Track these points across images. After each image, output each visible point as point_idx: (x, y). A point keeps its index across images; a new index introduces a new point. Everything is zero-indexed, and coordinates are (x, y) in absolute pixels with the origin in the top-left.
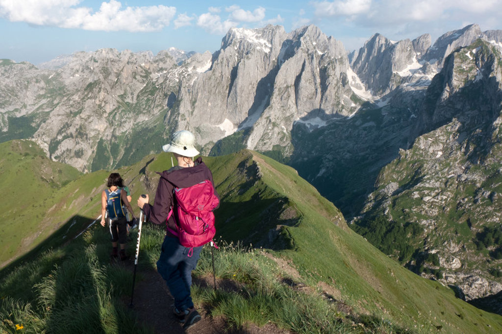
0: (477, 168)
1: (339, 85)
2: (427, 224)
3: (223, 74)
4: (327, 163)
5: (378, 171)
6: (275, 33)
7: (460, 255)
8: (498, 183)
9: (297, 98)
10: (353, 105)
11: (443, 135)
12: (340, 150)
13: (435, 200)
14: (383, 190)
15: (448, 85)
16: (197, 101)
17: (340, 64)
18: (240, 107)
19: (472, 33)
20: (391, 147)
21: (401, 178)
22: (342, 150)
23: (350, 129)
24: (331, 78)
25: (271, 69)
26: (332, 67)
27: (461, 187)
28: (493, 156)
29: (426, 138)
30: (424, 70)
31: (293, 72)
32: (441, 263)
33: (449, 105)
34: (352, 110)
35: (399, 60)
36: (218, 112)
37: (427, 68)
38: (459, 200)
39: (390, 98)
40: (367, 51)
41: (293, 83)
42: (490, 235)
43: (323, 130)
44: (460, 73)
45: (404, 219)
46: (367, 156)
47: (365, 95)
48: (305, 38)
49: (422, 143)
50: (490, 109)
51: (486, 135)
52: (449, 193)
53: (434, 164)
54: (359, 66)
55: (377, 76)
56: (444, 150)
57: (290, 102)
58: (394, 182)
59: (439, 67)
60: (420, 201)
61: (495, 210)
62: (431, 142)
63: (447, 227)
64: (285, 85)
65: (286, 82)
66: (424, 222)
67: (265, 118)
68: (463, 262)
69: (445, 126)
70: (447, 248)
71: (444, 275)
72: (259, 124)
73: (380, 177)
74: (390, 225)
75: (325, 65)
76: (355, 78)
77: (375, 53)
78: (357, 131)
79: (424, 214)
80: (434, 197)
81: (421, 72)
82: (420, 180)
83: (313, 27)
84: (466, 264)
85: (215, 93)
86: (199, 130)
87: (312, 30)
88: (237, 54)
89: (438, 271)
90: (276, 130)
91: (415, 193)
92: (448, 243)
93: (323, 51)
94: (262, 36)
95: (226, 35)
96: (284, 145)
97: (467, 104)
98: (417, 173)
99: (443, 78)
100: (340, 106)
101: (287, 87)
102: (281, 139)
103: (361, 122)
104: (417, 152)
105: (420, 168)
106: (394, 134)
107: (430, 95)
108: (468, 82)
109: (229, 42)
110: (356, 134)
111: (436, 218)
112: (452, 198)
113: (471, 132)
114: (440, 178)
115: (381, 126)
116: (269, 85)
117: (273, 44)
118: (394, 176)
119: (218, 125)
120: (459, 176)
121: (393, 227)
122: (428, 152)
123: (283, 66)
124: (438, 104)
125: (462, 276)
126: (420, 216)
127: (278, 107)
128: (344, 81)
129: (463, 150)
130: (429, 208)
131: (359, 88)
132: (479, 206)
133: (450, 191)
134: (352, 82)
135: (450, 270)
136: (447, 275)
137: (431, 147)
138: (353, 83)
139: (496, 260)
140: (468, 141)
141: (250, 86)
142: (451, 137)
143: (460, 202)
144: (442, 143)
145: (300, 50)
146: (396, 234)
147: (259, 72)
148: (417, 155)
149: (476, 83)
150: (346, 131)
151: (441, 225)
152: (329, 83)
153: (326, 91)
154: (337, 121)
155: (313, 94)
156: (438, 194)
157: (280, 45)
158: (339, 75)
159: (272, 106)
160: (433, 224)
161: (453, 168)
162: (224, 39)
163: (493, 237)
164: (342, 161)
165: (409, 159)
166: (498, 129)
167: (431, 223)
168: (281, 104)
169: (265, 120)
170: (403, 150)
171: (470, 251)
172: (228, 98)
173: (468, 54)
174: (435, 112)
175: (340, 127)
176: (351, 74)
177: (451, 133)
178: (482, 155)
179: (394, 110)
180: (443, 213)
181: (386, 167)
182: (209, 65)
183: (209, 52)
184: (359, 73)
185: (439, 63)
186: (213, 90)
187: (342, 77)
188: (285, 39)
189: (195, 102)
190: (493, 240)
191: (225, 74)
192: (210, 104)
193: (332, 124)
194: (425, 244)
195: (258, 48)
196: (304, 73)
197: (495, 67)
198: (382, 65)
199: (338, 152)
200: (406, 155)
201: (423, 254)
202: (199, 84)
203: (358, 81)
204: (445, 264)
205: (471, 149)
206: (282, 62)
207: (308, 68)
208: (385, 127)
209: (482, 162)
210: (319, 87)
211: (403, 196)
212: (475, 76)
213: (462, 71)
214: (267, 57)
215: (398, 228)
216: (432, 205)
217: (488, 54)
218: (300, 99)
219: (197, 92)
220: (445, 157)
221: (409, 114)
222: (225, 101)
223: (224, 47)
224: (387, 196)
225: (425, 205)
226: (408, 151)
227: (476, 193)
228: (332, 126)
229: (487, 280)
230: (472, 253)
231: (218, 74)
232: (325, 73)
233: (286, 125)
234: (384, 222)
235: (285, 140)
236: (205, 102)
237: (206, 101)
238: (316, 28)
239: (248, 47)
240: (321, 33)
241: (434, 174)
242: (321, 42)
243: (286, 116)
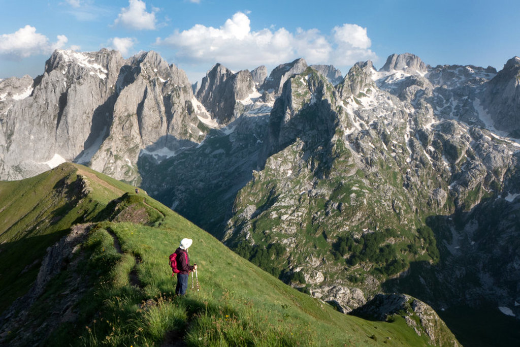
0: (323, 183)
1: (184, 113)
2: (289, 243)
3: (49, 101)
4: (180, 195)
5: (235, 196)
6: (111, 58)
7: (322, 268)
8: (343, 194)
9: (141, 128)
10: (201, 133)
11: (290, 155)
12: (192, 180)
13: (293, 218)
14: (242, 214)
15: (289, 108)
16: (15, 134)
17: (184, 93)
18: (73, 139)
19: (300, 65)
20: (242, 172)
21: (258, 199)
22: (194, 179)
23: (200, 158)
24: (176, 106)
25: (109, 96)
26: (176, 95)
27: (313, 201)
28: (335, 169)
29: (276, 158)
30: (264, 98)
31: (134, 100)
32: (306, 279)
33: (292, 126)
34: (200, 138)
35: (240, 89)
36: (45, 146)
37: (267, 97)
38: (313, 214)
39: (236, 126)
40: (210, 80)
41: (135, 112)
42: (343, 244)
43: (172, 160)
44: (297, 97)
45: (266, 241)
46: (221, 183)
47: (211, 123)
48: (145, 64)
49: (273, 163)
50: (326, 128)
51: (327, 151)
52: (304, 209)
53: (287, 183)
54: (203, 95)
55: (222, 104)
56: (293, 168)
57: (133, 132)
58: (251, 205)
59: (276, 95)
60: (278, 220)
61: (344, 220)
62: (280, 162)
63: (306, 243)
64: (126, 114)
65: (127, 110)
66: (285, 241)
67: (105, 151)
68: (325, 274)
69: (291, 146)
70: (310, 264)
71: (311, 292)
72: (98, 157)
73: (237, 201)
74: (253, 249)
75: (169, 93)
76: (200, 107)
77: (217, 81)
78: (207, 159)
79: (284, 233)
80: (291, 215)
81: (261, 100)
82: (275, 200)
83: (153, 53)
84: (328, 276)
85: (38, 124)
86: (19, 168)
87: (152, 57)
88: (65, 79)
89: (305, 289)
90: (119, 163)
91: (272, 213)
92: (309, 259)
93: (166, 78)
94: (96, 61)
95: (51, 57)
96: (130, 180)
97: (307, 125)
98: (272, 193)
99: (283, 102)
100: (188, 135)
101: (129, 116)
102: (126, 173)
103: (211, 150)
104: (269, 173)
105: (274, 188)
106: (244, 159)
107: (273, 119)
108: (305, 105)
109: (54, 65)
110: (207, 163)
111: (295, 235)
112: (306, 214)
113: (314, 150)
114: (294, 196)
115: (231, 152)
116: (107, 114)
117: (109, 69)
118: (251, 199)
119: (45, 161)
120: (310, 192)
121: (257, 251)
122: (279, 171)
123: (122, 93)
124: (281, 126)
125: (326, 289)
126: (281, 236)
127: (120, 138)
128: (189, 109)
129: (309, 167)
130: (288, 226)
131: (205, 117)
132: (330, 218)
133: (304, 207)
134: (197, 111)
135: (315, 285)
136: (313, 291)
137: (282, 167)
138: (199, 112)
139: (352, 267)
140: (313, 158)
141: (85, 115)
142: (297, 155)
143: (314, 217)
144: (291, 162)
145: (140, 77)
146: (260, 258)
147: (94, 100)
148: (269, 175)
149: (312, 105)
150: (196, 160)
151: (300, 241)
152: (175, 112)
153: (171, 120)
154: (186, 150)
155: (159, 123)
156: (294, 211)
157: (117, 70)
158: (184, 103)
159: (112, 137)
160: (293, 241)
161: (303, 184)
162: (48, 62)
163: (346, 245)
164: (196, 191)
165: (263, 180)
166: (335, 145)
167: (292, 241)
168: (123, 134)
169: (106, 153)
170: (256, 172)
171: (329, 262)
172: (57, 129)
173: (302, 80)
174: (280, 134)
175: (190, 156)
176: (195, 103)
177: (296, 152)
178: (326, 170)
179: (241, 136)
180: (301, 229)
181: (242, 190)
182: (29, 91)
183: (29, 76)
184: (204, 102)
185: (276, 92)
186: (37, 120)
187: (187, 105)
188: (123, 65)
189: (12, 134)
190: (347, 248)
191: (51, 101)
192: (32, 137)
193: (181, 154)
194: (289, 263)
195: (92, 73)
196: (146, 100)
197: (325, 91)
198: (225, 94)
199: (190, 182)
200: (260, 176)
201: (289, 274)
202: (16, 113)
203: (204, 109)
204: (310, 281)
205: (316, 165)
206: (120, 90)
207: (150, 95)
208: (234, 153)
209: (327, 177)
210: (164, 115)
211: (262, 218)
212: (310, 100)
213: (299, 95)
214: (103, 83)
215: (261, 251)
216: (290, 223)
217: (318, 80)
218: (144, 128)
219: (14, 123)
220: (295, 176)
221: (255, 140)
222: (54, 133)
223: (49, 70)
224: (247, 219)
225: (284, 223)
226: (261, 172)
227: (326, 206)
228: (181, 156)
229: (348, 288)
230: (332, 264)
231: (41, 101)
232: (169, 102)
233: (130, 157)
234: (247, 248)
235: (130, 174)
236: (25, 135)
237: (27, 133)
238: (157, 54)
239: (79, 71)
240: (162, 60)
241: (287, 193)
242: (162, 69)
243: (130, 147)
